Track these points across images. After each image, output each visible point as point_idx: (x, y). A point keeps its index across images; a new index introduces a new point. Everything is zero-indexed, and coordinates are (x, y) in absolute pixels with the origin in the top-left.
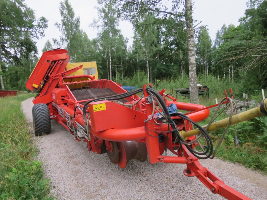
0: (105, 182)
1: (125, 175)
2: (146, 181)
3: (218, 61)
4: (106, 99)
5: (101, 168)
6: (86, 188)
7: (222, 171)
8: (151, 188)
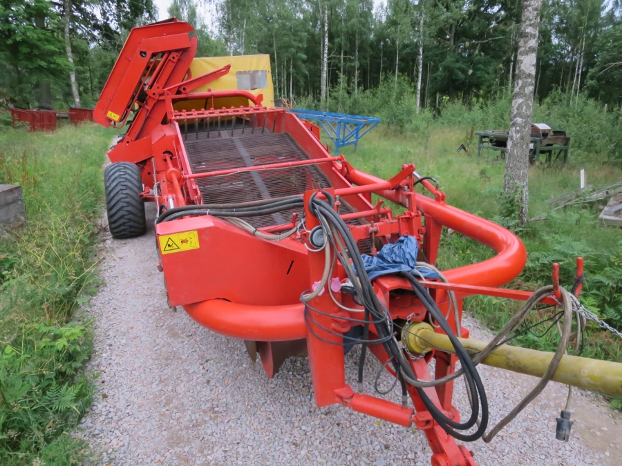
0: (225, 400)
1: (278, 387)
2: (323, 416)
3: (609, 62)
4: (208, 212)
5: (227, 356)
6: (175, 410)
7: (538, 410)
8: (330, 439)
